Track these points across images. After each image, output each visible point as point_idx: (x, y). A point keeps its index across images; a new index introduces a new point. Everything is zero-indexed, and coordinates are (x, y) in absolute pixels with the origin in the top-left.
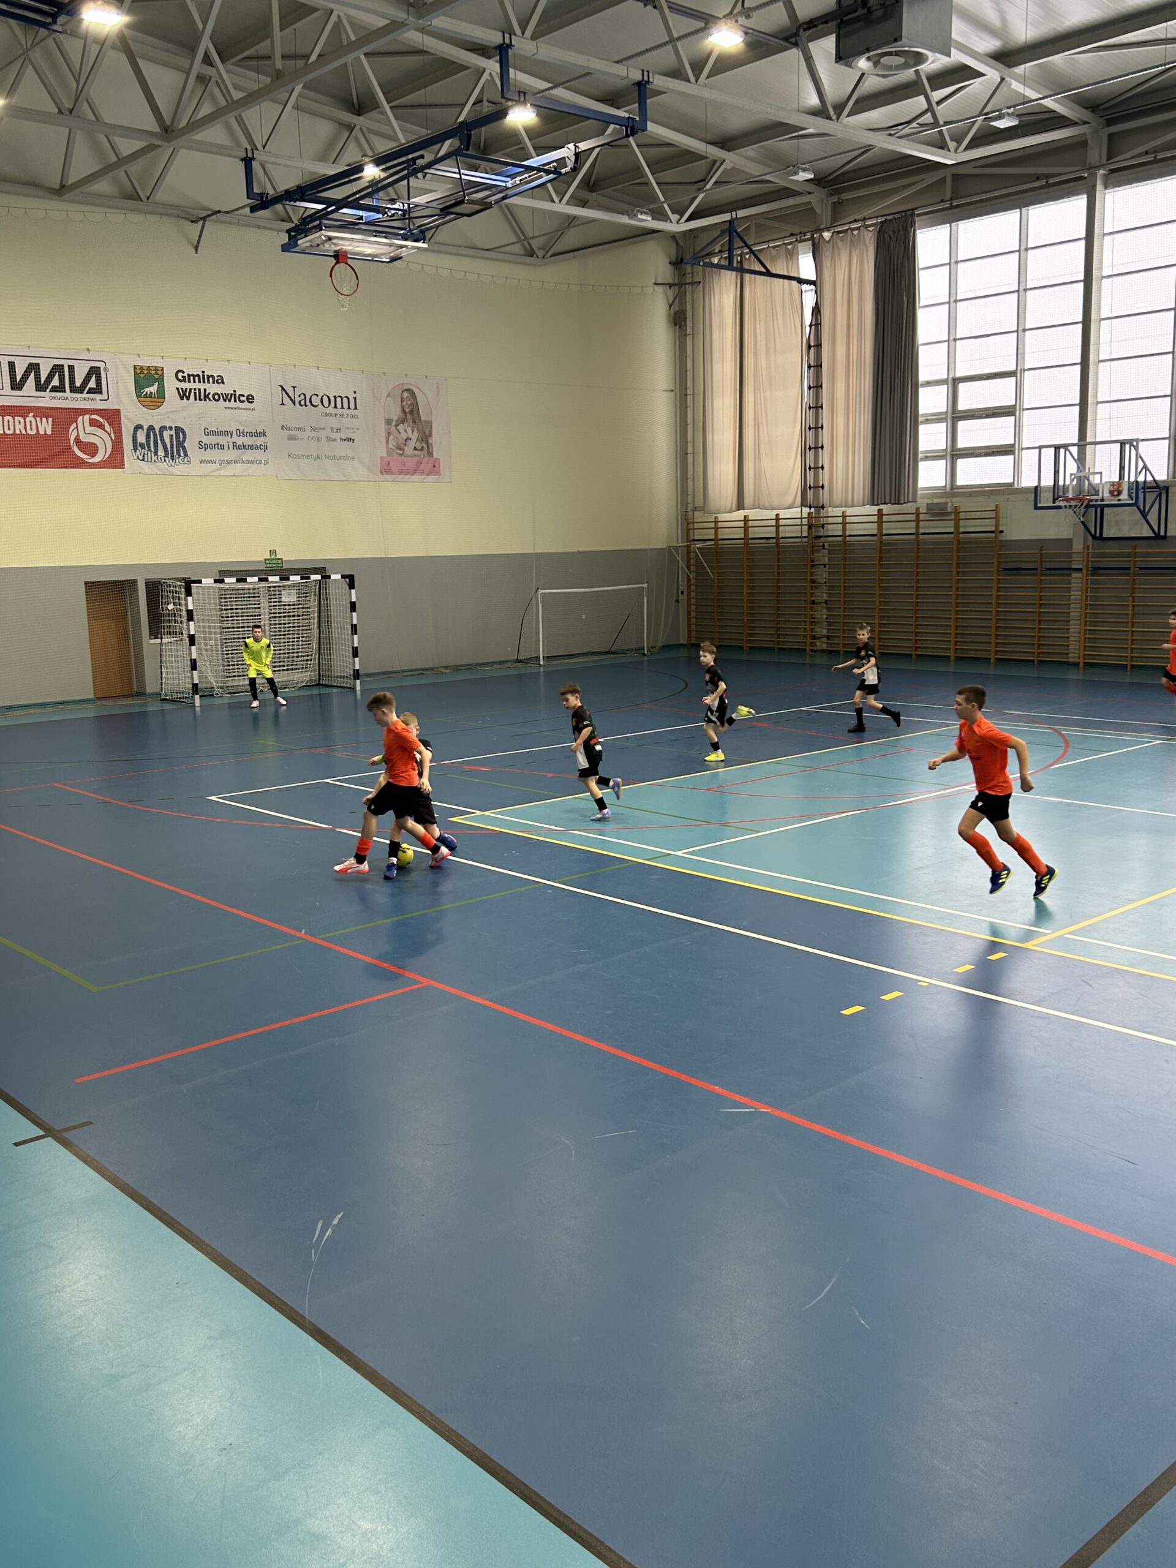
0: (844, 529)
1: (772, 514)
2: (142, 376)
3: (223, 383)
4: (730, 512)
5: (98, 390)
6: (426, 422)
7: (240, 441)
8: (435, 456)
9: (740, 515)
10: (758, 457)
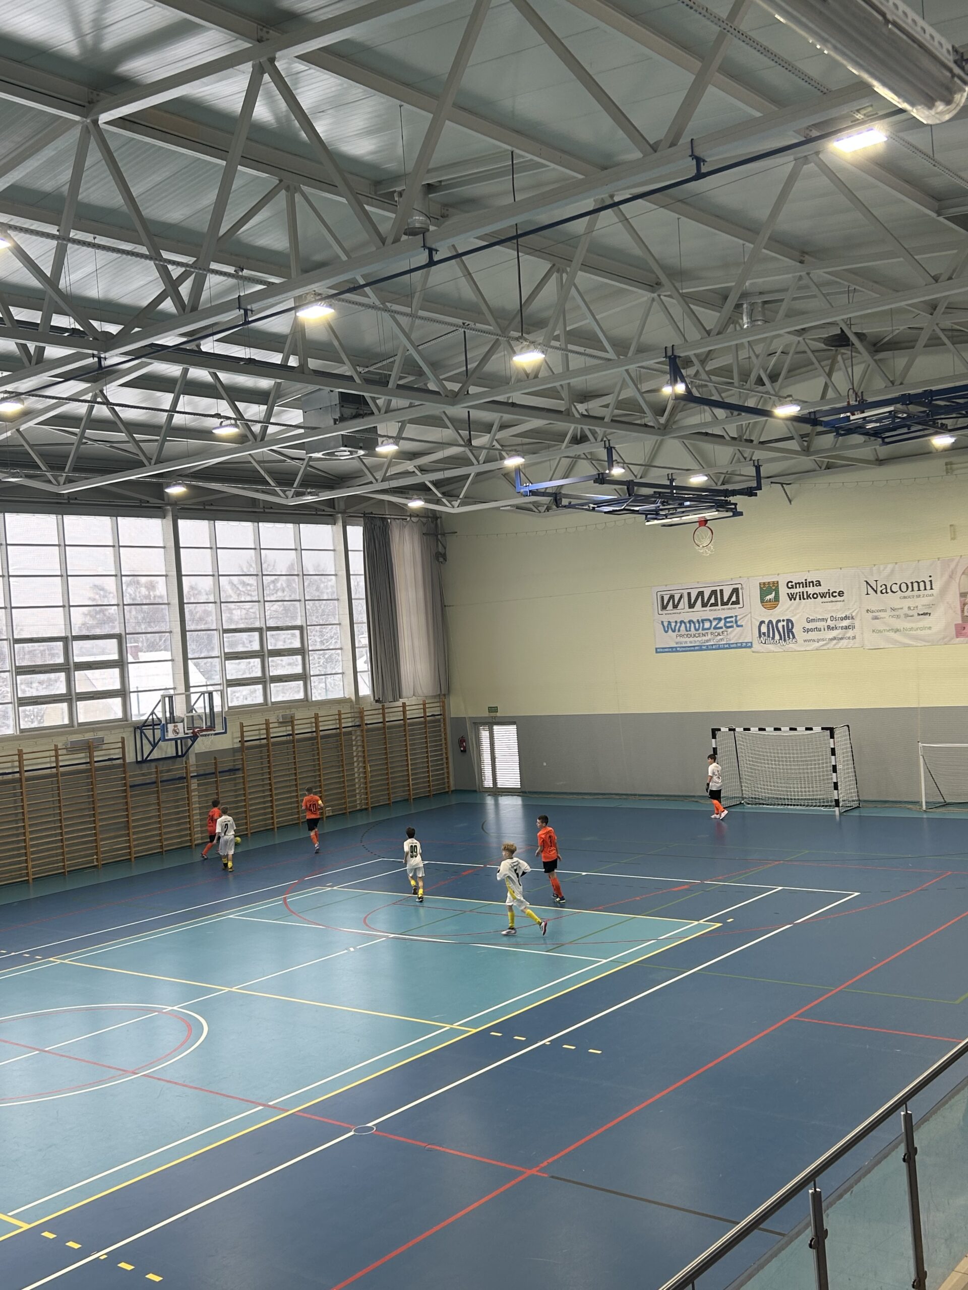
7: (832, 624)
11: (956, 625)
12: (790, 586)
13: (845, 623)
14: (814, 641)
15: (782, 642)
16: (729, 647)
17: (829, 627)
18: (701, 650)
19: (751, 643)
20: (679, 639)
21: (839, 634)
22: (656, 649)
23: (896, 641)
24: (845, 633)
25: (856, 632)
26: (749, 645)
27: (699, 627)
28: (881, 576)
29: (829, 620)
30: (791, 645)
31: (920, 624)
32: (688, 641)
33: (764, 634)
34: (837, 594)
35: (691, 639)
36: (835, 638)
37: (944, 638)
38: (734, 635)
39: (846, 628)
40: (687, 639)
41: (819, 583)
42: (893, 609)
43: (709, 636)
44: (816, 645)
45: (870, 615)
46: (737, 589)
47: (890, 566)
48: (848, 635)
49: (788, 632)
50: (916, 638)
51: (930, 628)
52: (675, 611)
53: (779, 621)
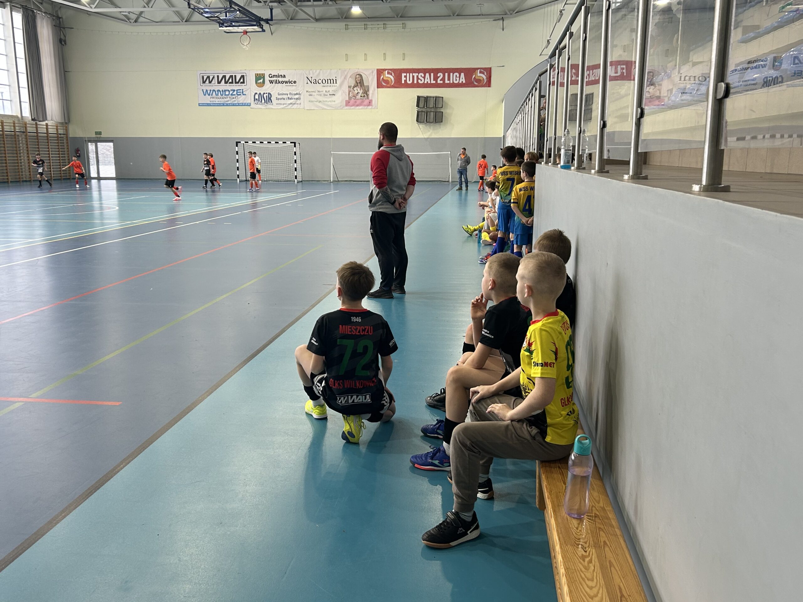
11: (346, 101)
12: (270, 76)
13: (297, 96)
14: (281, 104)
15: (266, 104)
16: (239, 105)
17: (288, 98)
18: (224, 105)
19: (250, 103)
20: (212, 100)
21: (293, 102)
22: (199, 104)
23: (320, 107)
24: (296, 101)
25: (301, 101)
26: (249, 105)
27: (223, 93)
28: (314, 75)
29: (289, 94)
30: (270, 106)
31: (330, 99)
32: (217, 101)
33: (257, 99)
34: (293, 82)
35: (218, 100)
36: (291, 104)
37: (340, 106)
38: (241, 99)
39: (297, 99)
40: (216, 100)
41: (285, 75)
42: (319, 92)
43: (228, 99)
44: (282, 106)
45: (308, 93)
46: (244, 75)
47: (318, 71)
48: (297, 102)
49: (269, 99)
50: (328, 106)
51: (334, 101)
52: (210, 85)
53: (264, 93)
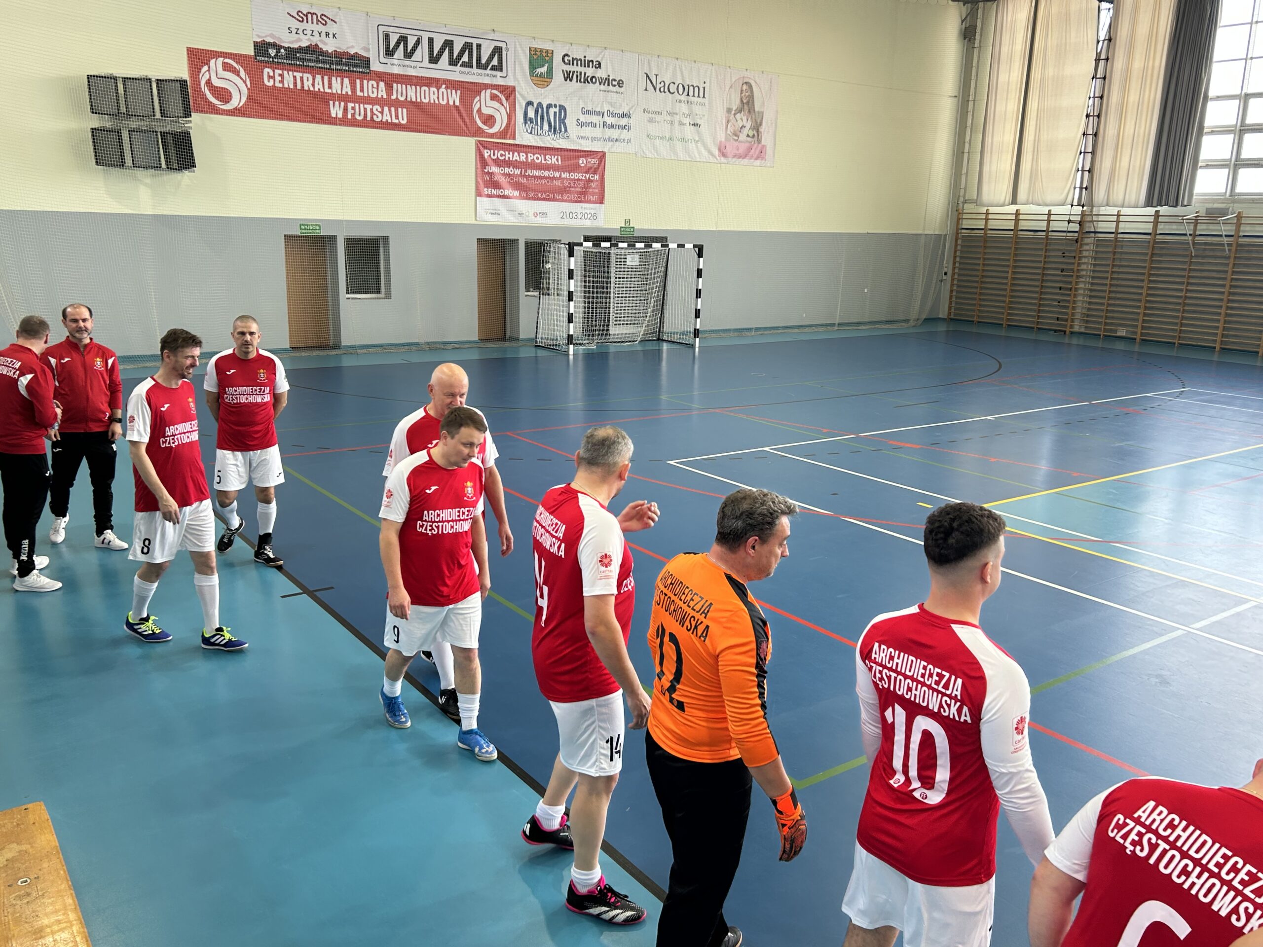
0: (1117, 227)
1: (1045, 210)
2: (535, 57)
3: (600, 67)
4: (1003, 205)
5: (498, 67)
6: (759, 112)
8: (763, 143)
9: (1013, 209)
10: (1035, 160)
